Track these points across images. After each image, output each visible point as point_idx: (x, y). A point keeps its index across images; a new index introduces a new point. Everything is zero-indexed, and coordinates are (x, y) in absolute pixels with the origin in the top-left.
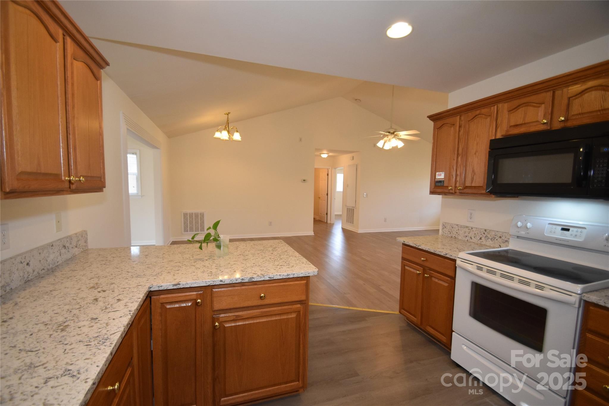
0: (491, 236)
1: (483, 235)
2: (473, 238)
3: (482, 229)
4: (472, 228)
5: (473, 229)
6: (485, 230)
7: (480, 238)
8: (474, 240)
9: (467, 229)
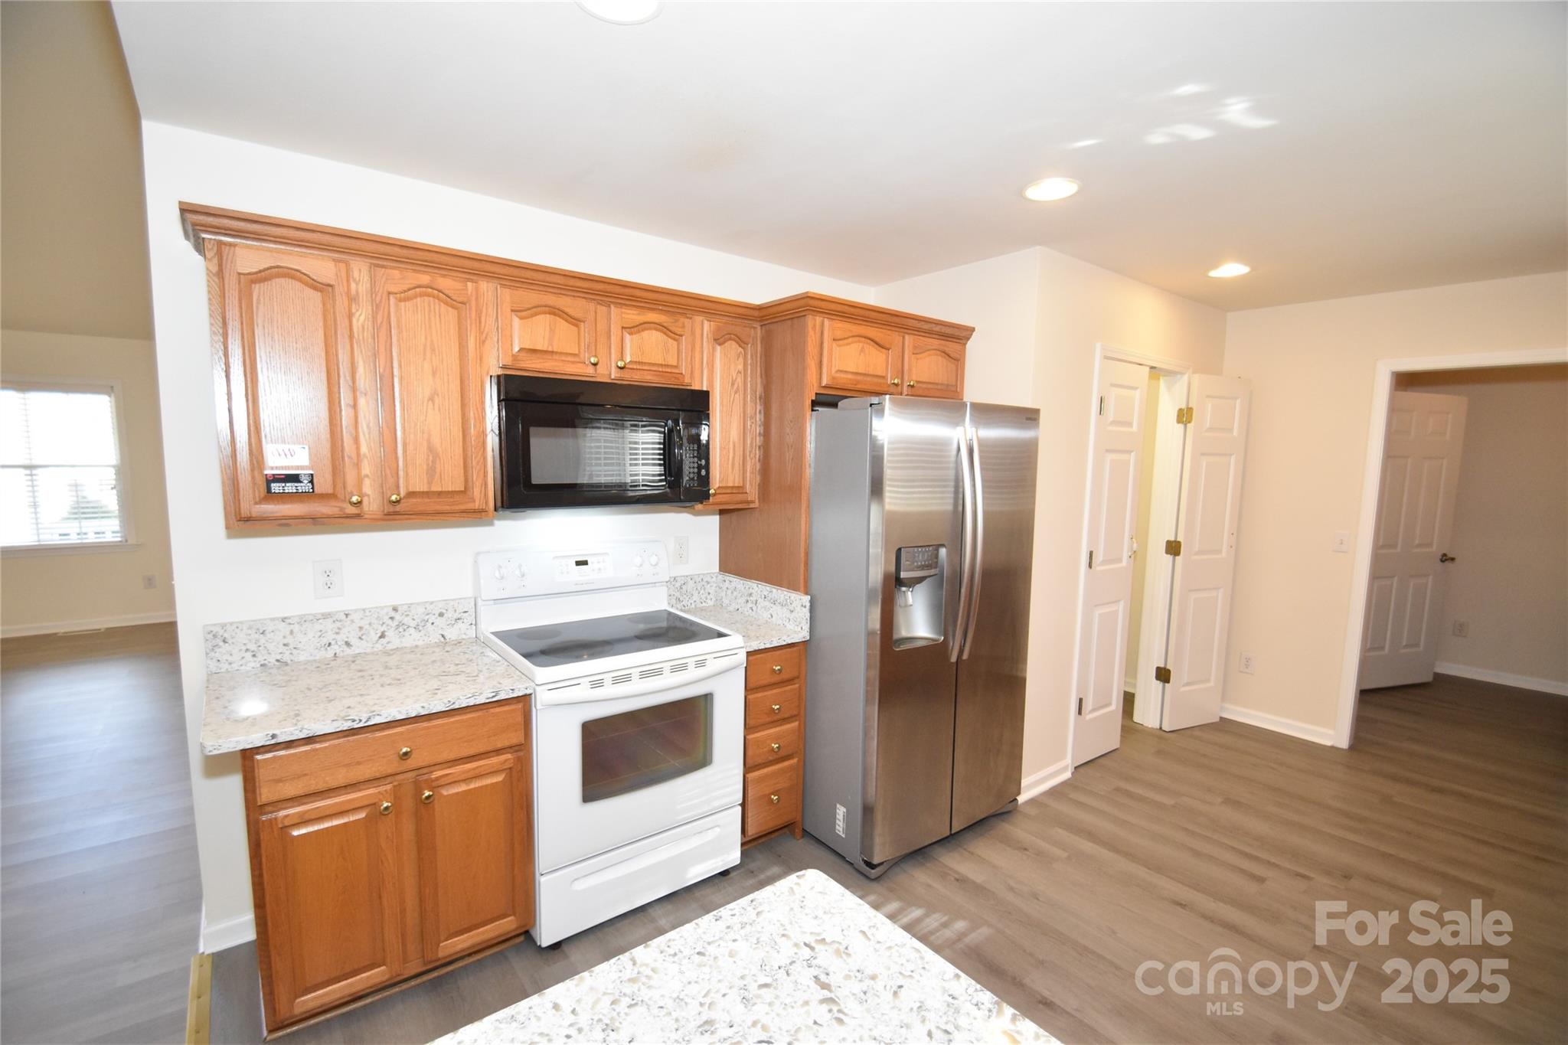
0: (414, 619)
1: (388, 625)
2: (354, 641)
3: (382, 608)
4: (347, 615)
5: (350, 617)
6: (395, 609)
7: (379, 635)
8: (359, 647)
9: (330, 621)
